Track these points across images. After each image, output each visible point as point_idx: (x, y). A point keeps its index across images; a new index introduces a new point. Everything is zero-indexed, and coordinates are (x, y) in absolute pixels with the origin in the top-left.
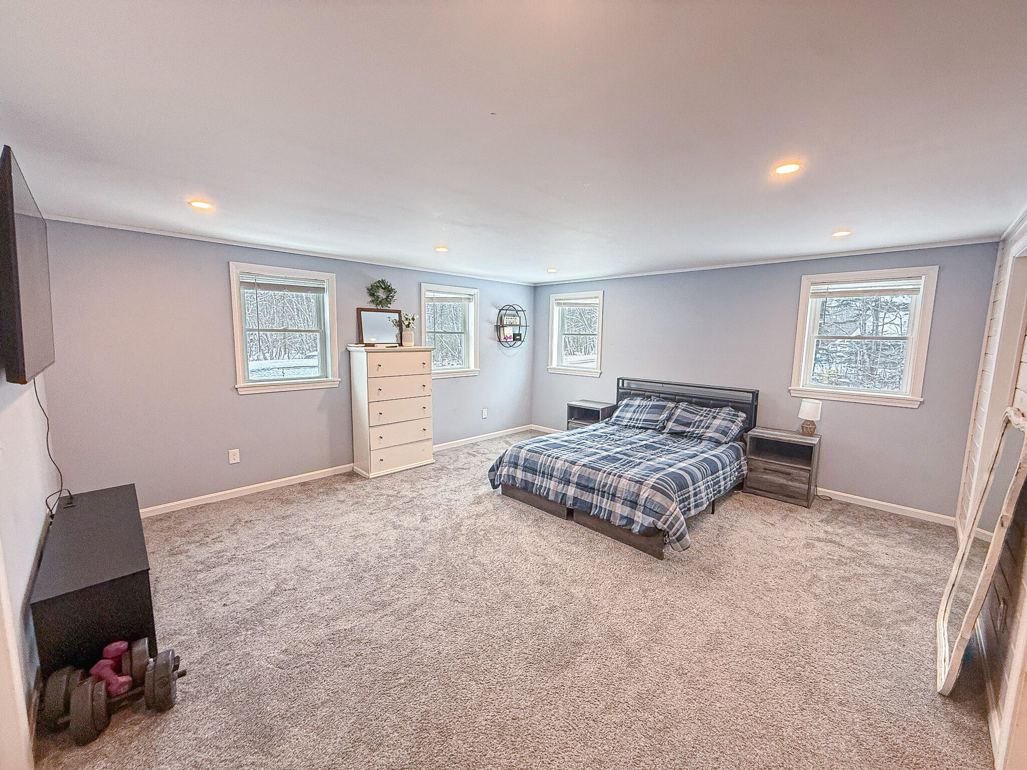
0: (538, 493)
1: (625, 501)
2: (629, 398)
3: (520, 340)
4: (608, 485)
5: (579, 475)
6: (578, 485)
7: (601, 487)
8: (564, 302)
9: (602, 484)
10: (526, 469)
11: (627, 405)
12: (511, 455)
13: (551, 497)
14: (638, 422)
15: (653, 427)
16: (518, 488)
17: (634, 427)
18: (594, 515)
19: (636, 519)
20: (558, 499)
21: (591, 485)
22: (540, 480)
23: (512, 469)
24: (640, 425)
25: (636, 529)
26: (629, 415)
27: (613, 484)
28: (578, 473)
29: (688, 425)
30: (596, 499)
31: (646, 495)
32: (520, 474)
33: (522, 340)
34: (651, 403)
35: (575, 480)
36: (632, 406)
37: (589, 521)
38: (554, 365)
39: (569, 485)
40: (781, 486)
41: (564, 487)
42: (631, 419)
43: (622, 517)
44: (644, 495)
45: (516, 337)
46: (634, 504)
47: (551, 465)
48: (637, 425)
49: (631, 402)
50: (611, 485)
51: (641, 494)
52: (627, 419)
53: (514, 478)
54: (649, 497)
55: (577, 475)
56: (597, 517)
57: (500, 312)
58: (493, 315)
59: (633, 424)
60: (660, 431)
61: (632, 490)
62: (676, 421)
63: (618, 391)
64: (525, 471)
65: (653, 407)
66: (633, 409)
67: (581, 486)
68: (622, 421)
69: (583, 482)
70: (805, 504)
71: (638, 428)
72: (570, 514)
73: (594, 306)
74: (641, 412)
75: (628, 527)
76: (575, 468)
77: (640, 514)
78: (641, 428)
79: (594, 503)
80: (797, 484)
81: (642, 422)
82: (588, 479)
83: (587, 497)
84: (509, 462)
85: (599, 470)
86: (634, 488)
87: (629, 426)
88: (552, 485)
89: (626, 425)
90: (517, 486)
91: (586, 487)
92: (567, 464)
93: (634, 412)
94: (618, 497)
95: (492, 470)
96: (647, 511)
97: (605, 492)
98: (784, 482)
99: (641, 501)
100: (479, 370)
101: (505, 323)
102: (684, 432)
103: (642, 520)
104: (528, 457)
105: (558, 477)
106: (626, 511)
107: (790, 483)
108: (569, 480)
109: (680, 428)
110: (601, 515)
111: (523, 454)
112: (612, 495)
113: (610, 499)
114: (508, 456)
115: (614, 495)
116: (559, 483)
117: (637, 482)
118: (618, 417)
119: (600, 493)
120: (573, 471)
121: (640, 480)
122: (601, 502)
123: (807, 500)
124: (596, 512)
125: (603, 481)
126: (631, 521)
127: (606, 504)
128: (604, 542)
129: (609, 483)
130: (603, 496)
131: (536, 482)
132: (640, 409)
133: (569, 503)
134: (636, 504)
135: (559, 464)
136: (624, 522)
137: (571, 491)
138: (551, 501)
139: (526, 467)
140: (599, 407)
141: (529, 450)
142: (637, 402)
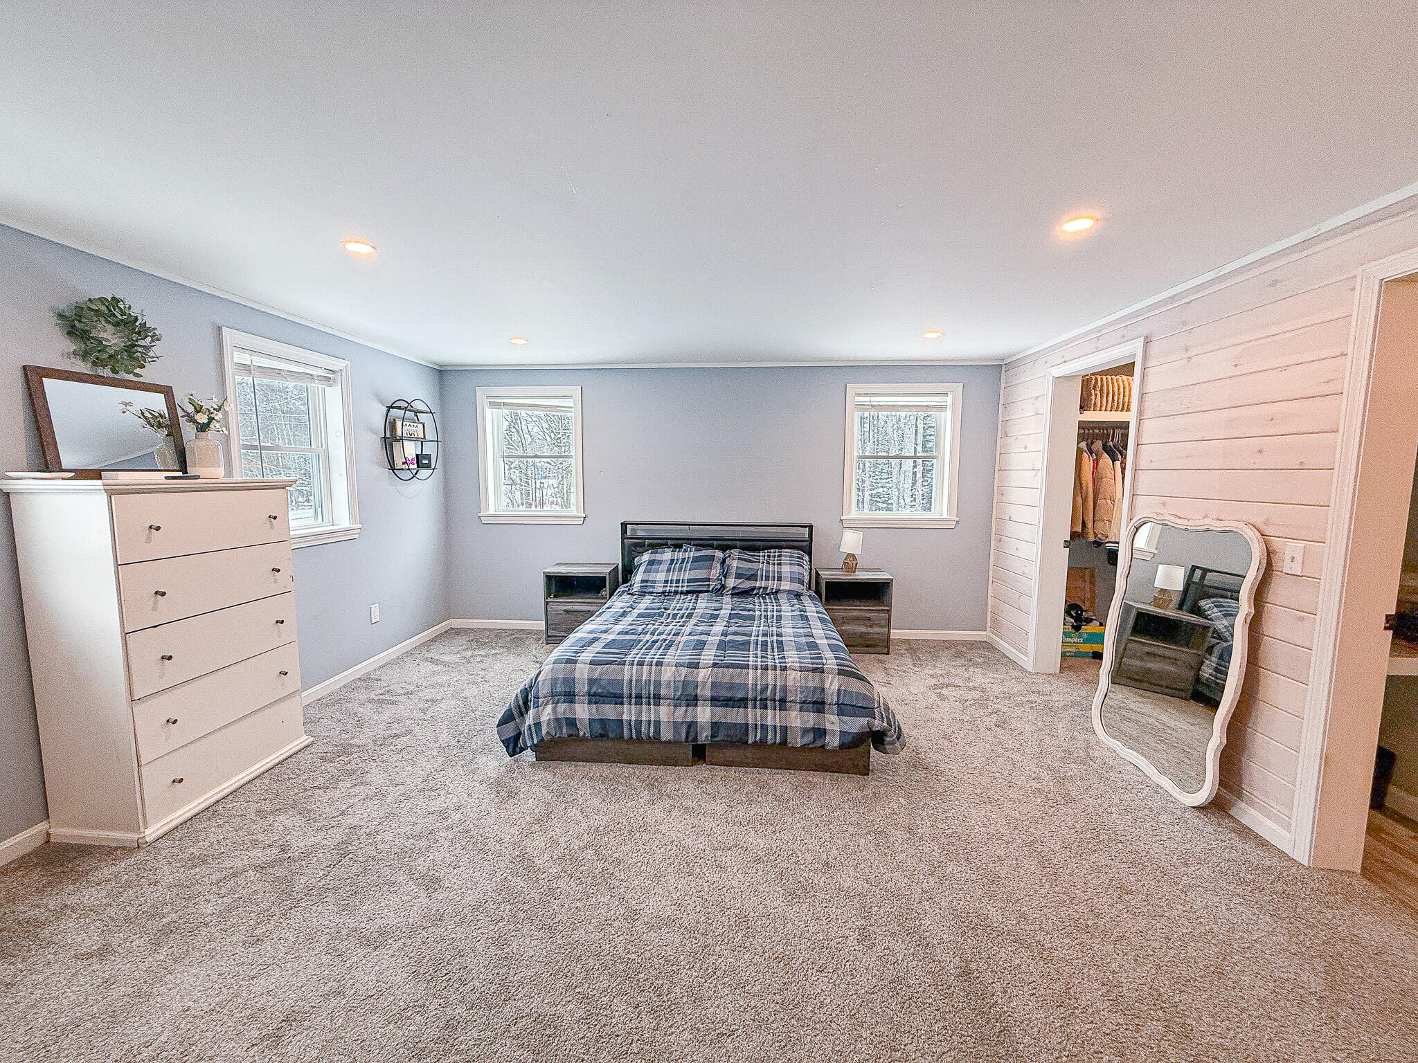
0: (634, 737)
1: (804, 705)
2: (650, 551)
3: (428, 466)
4: (770, 688)
5: (712, 683)
6: (715, 701)
7: (758, 692)
8: (504, 401)
9: (759, 687)
10: (595, 698)
11: (651, 563)
12: (554, 681)
13: (666, 735)
14: (680, 585)
15: (705, 589)
16: (584, 739)
17: (676, 592)
18: (756, 741)
19: (828, 727)
20: (680, 735)
21: (739, 695)
22: (633, 712)
23: (562, 707)
24: (685, 589)
25: (833, 742)
26: (661, 576)
27: (778, 684)
28: (710, 680)
29: (753, 577)
30: (751, 715)
31: (835, 687)
32: (583, 712)
33: (433, 467)
34: (692, 554)
35: (708, 693)
36: (660, 562)
37: (749, 754)
38: (491, 511)
39: (696, 705)
40: (862, 635)
41: (686, 711)
42: (666, 582)
43: (805, 731)
44: (832, 688)
45: (422, 461)
46: (819, 706)
47: (653, 679)
48: (680, 589)
49: (658, 557)
50: (775, 686)
51: (827, 686)
52: (660, 582)
53: (572, 723)
54: (843, 688)
55: (709, 684)
56: (762, 744)
57: (388, 411)
58: (376, 416)
59: (673, 589)
60: (720, 591)
61: (810, 684)
62: (738, 576)
63: (623, 543)
64: (596, 703)
65: (696, 559)
66: (664, 567)
67: (723, 700)
68: (654, 587)
69: (724, 693)
70: (886, 651)
71: (682, 593)
72: (699, 754)
73: (566, 411)
74: (680, 569)
75: (819, 743)
76: (702, 674)
77: (834, 718)
78: (688, 592)
79: (750, 722)
80: (876, 630)
81: (686, 584)
82: (731, 687)
83: (734, 716)
84: (553, 695)
85: (747, 667)
86: (813, 681)
87: (668, 593)
88: (664, 713)
89: (664, 592)
90: (581, 734)
91: (730, 699)
92: (684, 671)
93: (668, 571)
94: (789, 702)
95: (508, 718)
96: (843, 709)
97: (766, 699)
98: (862, 629)
99: (831, 698)
100: (361, 526)
101: (399, 433)
102: (754, 589)
103: (834, 723)
104: (596, 675)
105: (672, 696)
106: (811, 719)
107: (871, 630)
108: (696, 695)
109: (747, 585)
110: (769, 737)
111: (582, 672)
112: (780, 700)
113: (778, 708)
114: (548, 684)
115: (783, 701)
116: (675, 706)
117: (815, 670)
118: (642, 581)
119: (758, 703)
120: (700, 679)
121: (815, 666)
122: (763, 717)
123: (888, 647)
124: (758, 738)
125: (759, 683)
126: (820, 732)
127: (771, 717)
128: (783, 782)
129: (771, 682)
130: (765, 707)
131: (625, 717)
132: (678, 565)
133: (705, 735)
134: (823, 703)
135: (667, 674)
136: (809, 738)
137: (704, 714)
138: (669, 742)
139: (595, 695)
140: (605, 571)
141: (592, 663)
142: (667, 555)
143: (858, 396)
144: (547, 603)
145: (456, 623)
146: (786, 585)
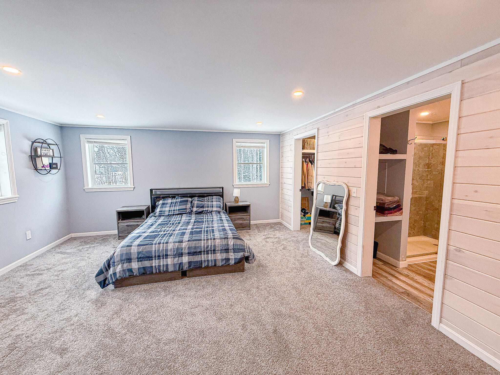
0: (158, 272)
1: (222, 251)
2: (162, 200)
3: (56, 168)
4: (209, 247)
5: (188, 247)
6: (189, 254)
7: (205, 249)
8: (94, 140)
9: (205, 247)
10: (140, 259)
11: (163, 204)
12: (122, 255)
13: (171, 269)
14: (175, 211)
15: (185, 212)
16: (136, 276)
17: (173, 215)
18: (205, 266)
19: (230, 257)
20: (176, 268)
21: (199, 250)
22: (157, 262)
23: (125, 265)
24: (177, 213)
25: (232, 262)
26: (167, 209)
27: (212, 244)
28: (187, 246)
29: (203, 207)
30: (203, 257)
31: (232, 243)
32: (135, 265)
33: (59, 168)
34: (179, 200)
35: (187, 251)
36: (167, 204)
37: (202, 271)
38: (90, 186)
39: (182, 256)
40: (241, 224)
41: (178, 259)
42: (170, 211)
43: (222, 260)
44: (231, 244)
45: (52, 166)
46: (227, 250)
47: (164, 249)
48: (175, 213)
49: (166, 202)
50: (211, 245)
51: (229, 243)
52: (167, 211)
53: (130, 270)
54: (235, 243)
55: (187, 248)
56: (207, 267)
57: (33, 144)
58: (27, 146)
59: (172, 213)
60: (191, 213)
61: (224, 243)
62: (197, 207)
63: (151, 197)
64: (141, 261)
65: (181, 202)
66: (168, 205)
67: (192, 253)
68: (164, 213)
69: (193, 251)
70: (249, 228)
71: (176, 214)
72: (184, 274)
73: (125, 146)
74: (175, 206)
75: (227, 264)
76: (184, 245)
77: (232, 254)
78: (178, 214)
79: (203, 260)
80: (246, 222)
81: (177, 211)
82: (195, 248)
83: (197, 258)
84: (121, 261)
85: (201, 240)
86: (224, 242)
87: (171, 215)
88: (170, 261)
89: (169, 215)
90: (135, 274)
91: (195, 252)
92: (177, 244)
93: (170, 207)
94: (216, 251)
95: (100, 273)
96: (235, 250)
97: (208, 251)
98: (241, 222)
99: (231, 247)
100: (19, 196)
101: (39, 153)
102: (203, 211)
103: (233, 256)
104: (140, 250)
105: (173, 254)
106: (224, 256)
107: (244, 222)
108: (182, 253)
109: (201, 210)
110: (210, 264)
111: (134, 250)
112: (213, 250)
113: (213, 253)
114: (119, 256)
115: (214, 250)
116: (174, 258)
117: (225, 238)
118: (160, 211)
119: (205, 252)
120: (183, 246)
121: (225, 237)
122: (207, 257)
123: (250, 227)
124: (206, 265)
125: (205, 245)
126: (228, 260)
127: (210, 257)
128: (215, 279)
129: (210, 244)
130: (208, 254)
131: (154, 265)
132: (174, 204)
133: (186, 267)
134: (228, 249)
135: (170, 246)
136: (224, 262)
137: (185, 259)
138: (172, 272)
139: (140, 258)
140: (144, 208)
141: (138, 245)
142: (169, 201)
143: (237, 143)
144: (118, 223)
145: (73, 235)
146: (215, 209)
